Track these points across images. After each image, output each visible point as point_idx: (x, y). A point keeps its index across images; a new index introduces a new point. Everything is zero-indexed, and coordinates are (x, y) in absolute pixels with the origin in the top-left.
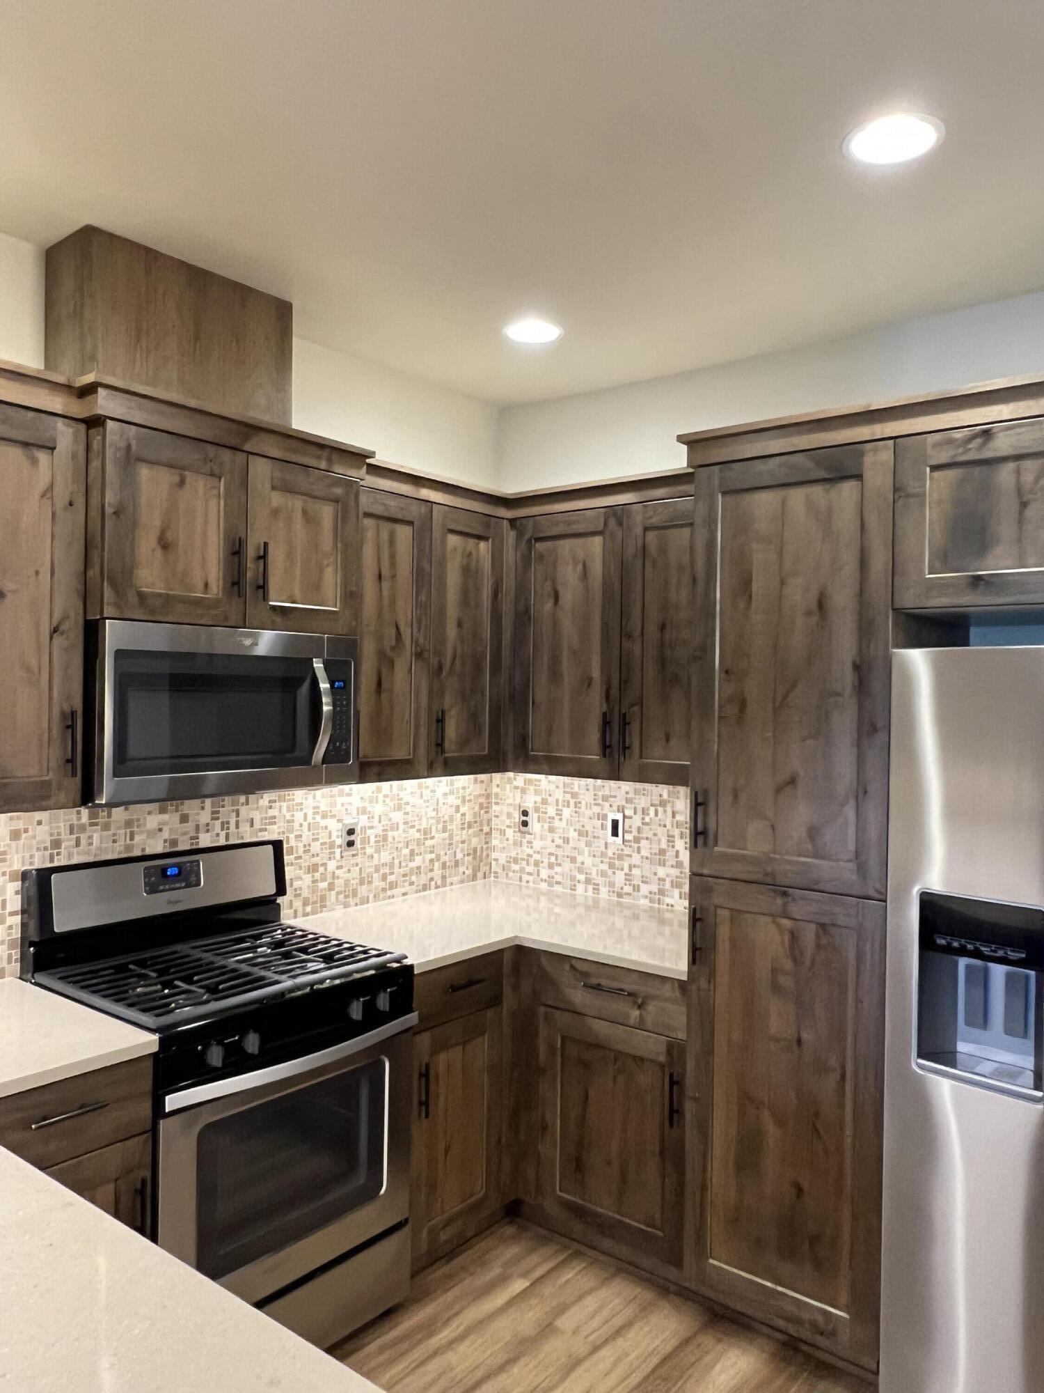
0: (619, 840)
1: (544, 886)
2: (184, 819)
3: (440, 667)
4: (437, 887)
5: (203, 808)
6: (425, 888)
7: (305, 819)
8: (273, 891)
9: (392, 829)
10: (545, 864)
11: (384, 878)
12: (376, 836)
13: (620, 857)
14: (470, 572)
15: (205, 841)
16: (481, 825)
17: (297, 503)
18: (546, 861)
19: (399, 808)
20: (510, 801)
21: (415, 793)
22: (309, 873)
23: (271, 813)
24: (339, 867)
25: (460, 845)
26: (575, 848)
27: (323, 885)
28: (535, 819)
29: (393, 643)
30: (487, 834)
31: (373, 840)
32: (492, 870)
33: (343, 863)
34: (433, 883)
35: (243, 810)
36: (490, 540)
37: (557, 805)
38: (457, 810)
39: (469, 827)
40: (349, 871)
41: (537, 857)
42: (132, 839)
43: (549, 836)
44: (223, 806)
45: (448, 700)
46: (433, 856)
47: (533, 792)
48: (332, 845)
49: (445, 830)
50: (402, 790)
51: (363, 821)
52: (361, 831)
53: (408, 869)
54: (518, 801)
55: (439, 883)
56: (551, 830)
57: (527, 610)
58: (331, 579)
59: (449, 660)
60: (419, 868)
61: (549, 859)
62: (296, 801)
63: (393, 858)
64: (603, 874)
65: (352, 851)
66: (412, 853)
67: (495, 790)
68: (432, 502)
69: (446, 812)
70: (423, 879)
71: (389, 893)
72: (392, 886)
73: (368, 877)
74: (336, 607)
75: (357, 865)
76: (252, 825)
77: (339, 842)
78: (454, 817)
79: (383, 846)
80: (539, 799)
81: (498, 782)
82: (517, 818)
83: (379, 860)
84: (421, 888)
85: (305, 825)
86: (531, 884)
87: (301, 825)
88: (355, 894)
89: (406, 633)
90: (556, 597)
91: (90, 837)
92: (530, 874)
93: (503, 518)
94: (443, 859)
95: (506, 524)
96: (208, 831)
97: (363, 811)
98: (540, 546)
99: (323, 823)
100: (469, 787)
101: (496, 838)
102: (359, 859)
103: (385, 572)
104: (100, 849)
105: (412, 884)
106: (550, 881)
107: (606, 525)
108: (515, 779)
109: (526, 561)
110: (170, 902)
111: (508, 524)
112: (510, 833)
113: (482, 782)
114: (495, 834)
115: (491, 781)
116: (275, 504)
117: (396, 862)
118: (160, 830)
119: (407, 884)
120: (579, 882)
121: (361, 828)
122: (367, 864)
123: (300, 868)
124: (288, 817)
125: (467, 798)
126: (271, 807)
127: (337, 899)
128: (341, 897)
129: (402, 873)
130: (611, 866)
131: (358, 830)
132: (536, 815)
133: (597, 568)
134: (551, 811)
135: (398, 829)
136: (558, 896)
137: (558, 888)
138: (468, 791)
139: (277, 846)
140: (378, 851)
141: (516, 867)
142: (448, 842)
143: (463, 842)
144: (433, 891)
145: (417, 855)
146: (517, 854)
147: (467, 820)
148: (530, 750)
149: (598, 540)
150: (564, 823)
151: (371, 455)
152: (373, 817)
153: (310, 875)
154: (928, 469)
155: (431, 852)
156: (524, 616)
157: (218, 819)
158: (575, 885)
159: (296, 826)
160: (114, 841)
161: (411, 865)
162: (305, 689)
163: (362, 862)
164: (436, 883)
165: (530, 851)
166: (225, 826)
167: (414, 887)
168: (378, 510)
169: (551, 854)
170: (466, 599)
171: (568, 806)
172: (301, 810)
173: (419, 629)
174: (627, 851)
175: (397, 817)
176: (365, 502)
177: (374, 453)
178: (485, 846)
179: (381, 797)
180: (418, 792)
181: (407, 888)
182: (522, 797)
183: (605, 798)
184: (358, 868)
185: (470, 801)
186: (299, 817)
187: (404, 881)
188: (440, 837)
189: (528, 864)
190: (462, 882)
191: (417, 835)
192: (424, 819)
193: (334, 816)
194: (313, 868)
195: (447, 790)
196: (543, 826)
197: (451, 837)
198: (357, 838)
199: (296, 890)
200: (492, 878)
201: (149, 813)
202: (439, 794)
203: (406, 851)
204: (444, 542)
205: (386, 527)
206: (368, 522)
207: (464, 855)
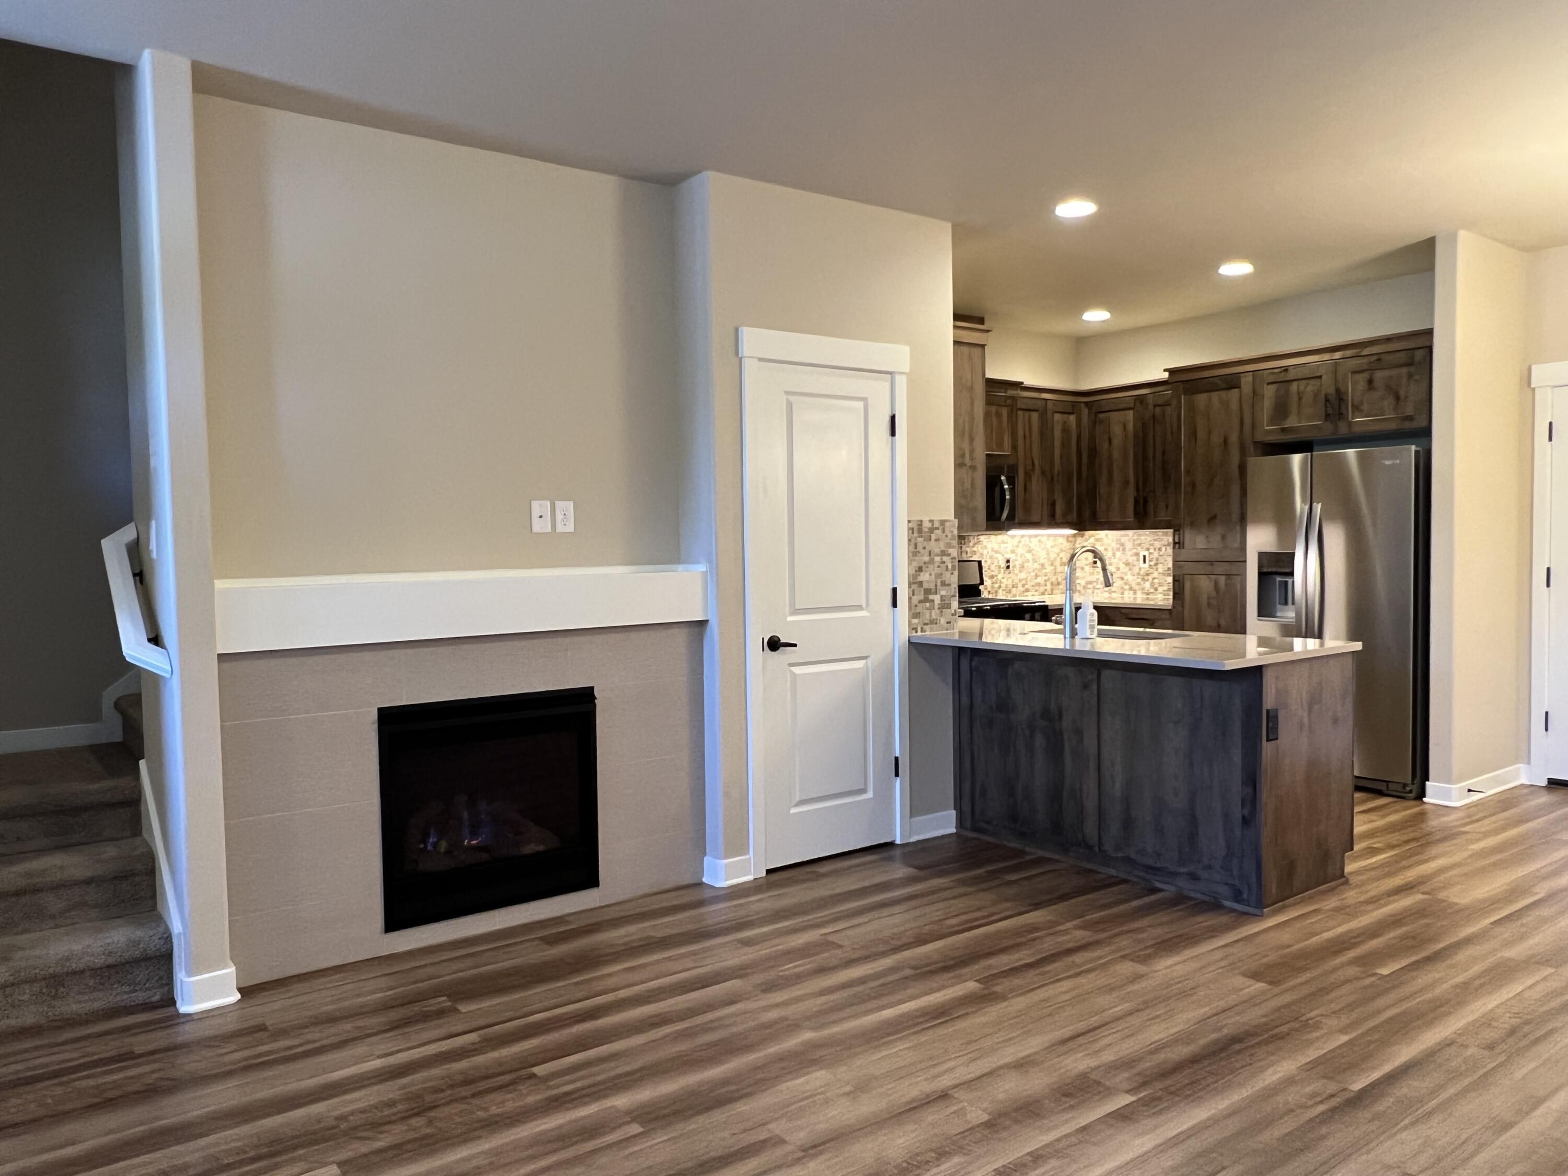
0: (1147, 565)
3: (1053, 478)
6: (1043, 594)
7: (988, 553)
8: (978, 582)
9: (1026, 562)
11: (1023, 586)
13: (1147, 575)
14: (1065, 430)
17: (994, 409)
19: (1030, 551)
21: (1037, 544)
23: (975, 549)
24: (1003, 578)
26: (1123, 573)
27: (996, 586)
31: (1018, 566)
33: (1005, 576)
34: (1047, 592)
36: (1075, 414)
38: (1058, 555)
40: (1008, 580)
45: (1056, 495)
46: (1046, 578)
48: (1000, 567)
49: (1052, 565)
50: (1030, 543)
51: (1012, 557)
52: (1013, 561)
53: (1034, 583)
57: (1095, 448)
58: (1007, 440)
59: (1056, 475)
60: (1039, 583)
62: (984, 544)
63: (1027, 577)
64: (1139, 584)
65: (1008, 571)
66: (1036, 575)
68: (1047, 399)
69: (1053, 556)
70: (1042, 589)
71: (1026, 594)
72: (1027, 590)
73: (1016, 584)
74: (1009, 452)
76: (969, 554)
77: (1003, 565)
78: (1057, 559)
79: (1023, 570)
81: (1080, 542)
82: (1091, 559)
83: (1021, 577)
84: (1041, 593)
85: (988, 556)
86: (1099, 595)
88: (1010, 592)
89: (1036, 462)
90: (1110, 440)
92: (1098, 589)
93: (1081, 403)
94: (1052, 580)
95: (1082, 405)
97: (1013, 552)
98: (1102, 416)
99: (996, 555)
100: (1064, 544)
101: (1079, 572)
102: (1012, 575)
105: (1036, 591)
106: (1110, 591)
107: (1135, 404)
109: (1094, 423)
111: (1084, 406)
112: (1087, 568)
115: (1076, 542)
117: (1029, 578)
119: (1034, 590)
120: (1126, 590)
122: (1016, 578)
123: (987, 576)
124: (984, 549)
125: (1063, 549)
126: (974, 546)
127: (1003, 593)
129: (1032, 585)
130: (1143, 579)
131: (1011, 561)
133: (1130, 426)
134: (1110, 554)
135: (1029, 562)
137: (1114, 595)
139: (980, 562)
140: (1020, 572)
141: (1091, 586)
142: (1054, 571)
146: (1091, 579)
147: (1063, 561)
148: (1098, 518)
149: (1131, 412)
150: (1117, 560)
151: (1022, 383)
152: (1017, 553)
153: (991, 580)
154: (1265, 385)
155: (1046, 576)
156: (1093, 452)
159: (984, 556)
161: (1036, 581)
162: (997, 489)
163: (1013, 577)
167: (1037, 593)
168: (1025, 406)
170: (1065, 444)
171: (1119, 551)
173: (1043, 460)
174: (1151, 571)
175: (1029, 556)
177: (1024, 382)
179: (1021, 545)
181: (1034, 593)
183: (1140, 545)
184: (1011, 579)
186: (985, 552)
188: (1049, 569)
193: (1002, 549)
197: (1055, 569)
198: (1011, 564)
199: (985, 586)
203: (1033, 574)
204: (1053, 417)
205: (1027, 413)
206: (1020, 413)
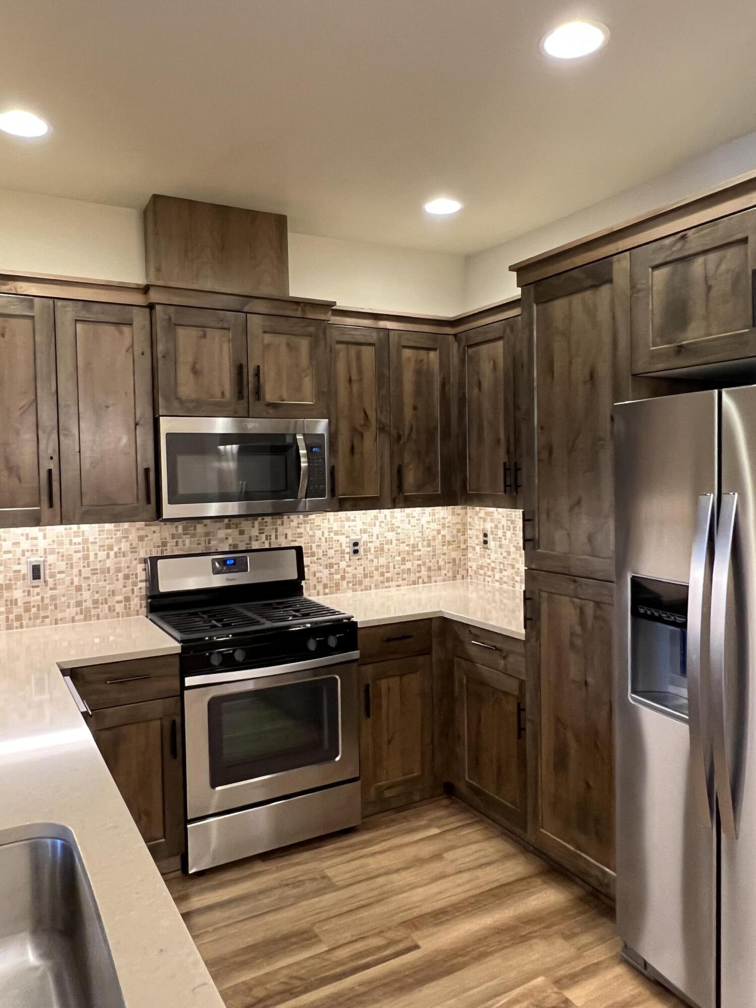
1: (497, 584)
2: (242, 533)
3: (399, 437)
4: (424, 583)
5: (253, 527)
6: (414, 583)
7: (323, 535)
8: (294, 576)
9: (387, 543)
10: (498, 570)
11: (382, 574)
12: (375, 548)
14: (421, 373)
15: (255, 545)
16: (459, 542)
17: (283, 339)
18: (498, 567)
19: (393, 530)
20: (477, 527)
21: (404, 521)
22: (327, 568)
23: (299, 530)
24: (348, 566)
25: (442, 556)
26: (513, 559)
27: (338, 577)
28: (491, 539)
29: (362, 422)
30: (463, 549)
31: (372, 550)
32: (469, 574)
33: (352, 563)
34: (420, 580)
35: (280, 529)
36: (438, 350)
37: (503, 529)
38: (439, 532)
39: (449, 543)
40: (356, 569)
41: (493, 565)
42: (209, 543)
43: (499, 550)
44: (267, 526)
45: (407, 457)
46: (420, 562)
47: (490, 521)
48: (343, 552)
49: (429, 545)
50: (394, 519)
51: (365, 537)
52: (364, 544)
53: (401, 569)
54: (481, 528)
55: (426, 580)
56: (501, 546)
57: (464, 396)
58: (308, 384)
59: (407, 432)
60: (409, 569)
61: (500, 566)
62: (316, 524)
63: (389, 562)
65: (356, 557)
66: (403, 560)
67: (469, 520)
68: (389, 329)
69: (429, 534)
70: (413, 577)
71: (386, 584)
72: (388, 580)
73: (370, 573)
74: (313, 402)
75: (361, 565)
76: (286, 538)
77: (348, 550)
78: (437, 537)
79: (381, 554)
80: (493, 525)
81: (471, 515)
82: (482, 538)
83: (378, 563)
84: (411, 582)
85: (323, 539)
86: (490, 583)
87: (320, 539)
88: (361, 583)
89: (372, 415)
90: (480, 385)
91: (183, 541)
92: (489, 576)
93: (449, 335)
94: (428, 564)
95: (451, 337)
96: (257, 540)
98: (471, 351)
99: (336, 538)
100: (447, 518)
101: (470, 552)
102: (362, 562)
103: (354, 377)
104: (189, 547)
105: (404, 579)
106: (501, 581)
108: (480, 512)
109: (462, 361)
110: (228, 580)
111: (453, 337)
112: (478, 548)
113: (458, 514)
114: (470, 550)
115: (466, 514)
116: (266, 342)
117: (391, 565)
118: (227, 539)
119: (400, 579)
120: (517, 582)
121: (364, 542)
122: (369, 565)
123: (321, 565)
124: (311, 533)
125: (447, 525)
126: (299, 527)
127: (348, 585)
128: (350, 585)
129: (396, 572)
131: (361, 543)
132: (491, 536)
133: (501, 362)
134: (500, 533)
135: (391, 544)
136: (505, 592)
137: (505, 586)
138: (447, 520)
139: (299, 550)
140: (377, 557)
141: (482, 572)
142: (431, 553)
143: (444, 554)
144: (421, 585)
145: (407, 561)
146: (482, 563)
147: (447, 540)
148: (468, 490)
149: (500, 343)
150: (507, 542)
151: (334, 303)
152: (372, 535)
153: (328, 570)
154: (650, 269)
155: (418, 560)
156: (462, 400)
157: (263, 533)
158: (514, 584)
159: (317, 539)
160: (199, 544)
161: (402, 567)
162: (293, 452)
163: (364, 564)
164: (423, 580)
165: (489, 561)
166: (268, 537)
167: (406, 582)
168: (345, 338)
169: (500, 563)
170: (419, 391)
171: (509, 530)
172: (320, 529)
173: (381, 413)
175: (391, 535)
176: (335, 335)
177: (335, 302)
178: (462, 558)
179: (377, 523)
180: (407, 520)
181: (401, 582)
182: (484, 524)
184: (362, 567)
185: (449, 527)
186: (318, 533)
187: (398, 578)
188: (424, 550)
189: (488, 570)
190: (444, 580)
191: (407, 548)
192: (412, 539)
193: (344, 534)
194: (331, 566)
195: (430, 519)
196: (496, 544)
197: (434, 551)
198: (361, 549)
199: (318, 578)
200: (469, 580)
201: (220, 529)
202: (424, 520)
203: (399, 558)
204: (399, 354)
205: (353, 350)
206: (339, 347)
207: (445, 563)
